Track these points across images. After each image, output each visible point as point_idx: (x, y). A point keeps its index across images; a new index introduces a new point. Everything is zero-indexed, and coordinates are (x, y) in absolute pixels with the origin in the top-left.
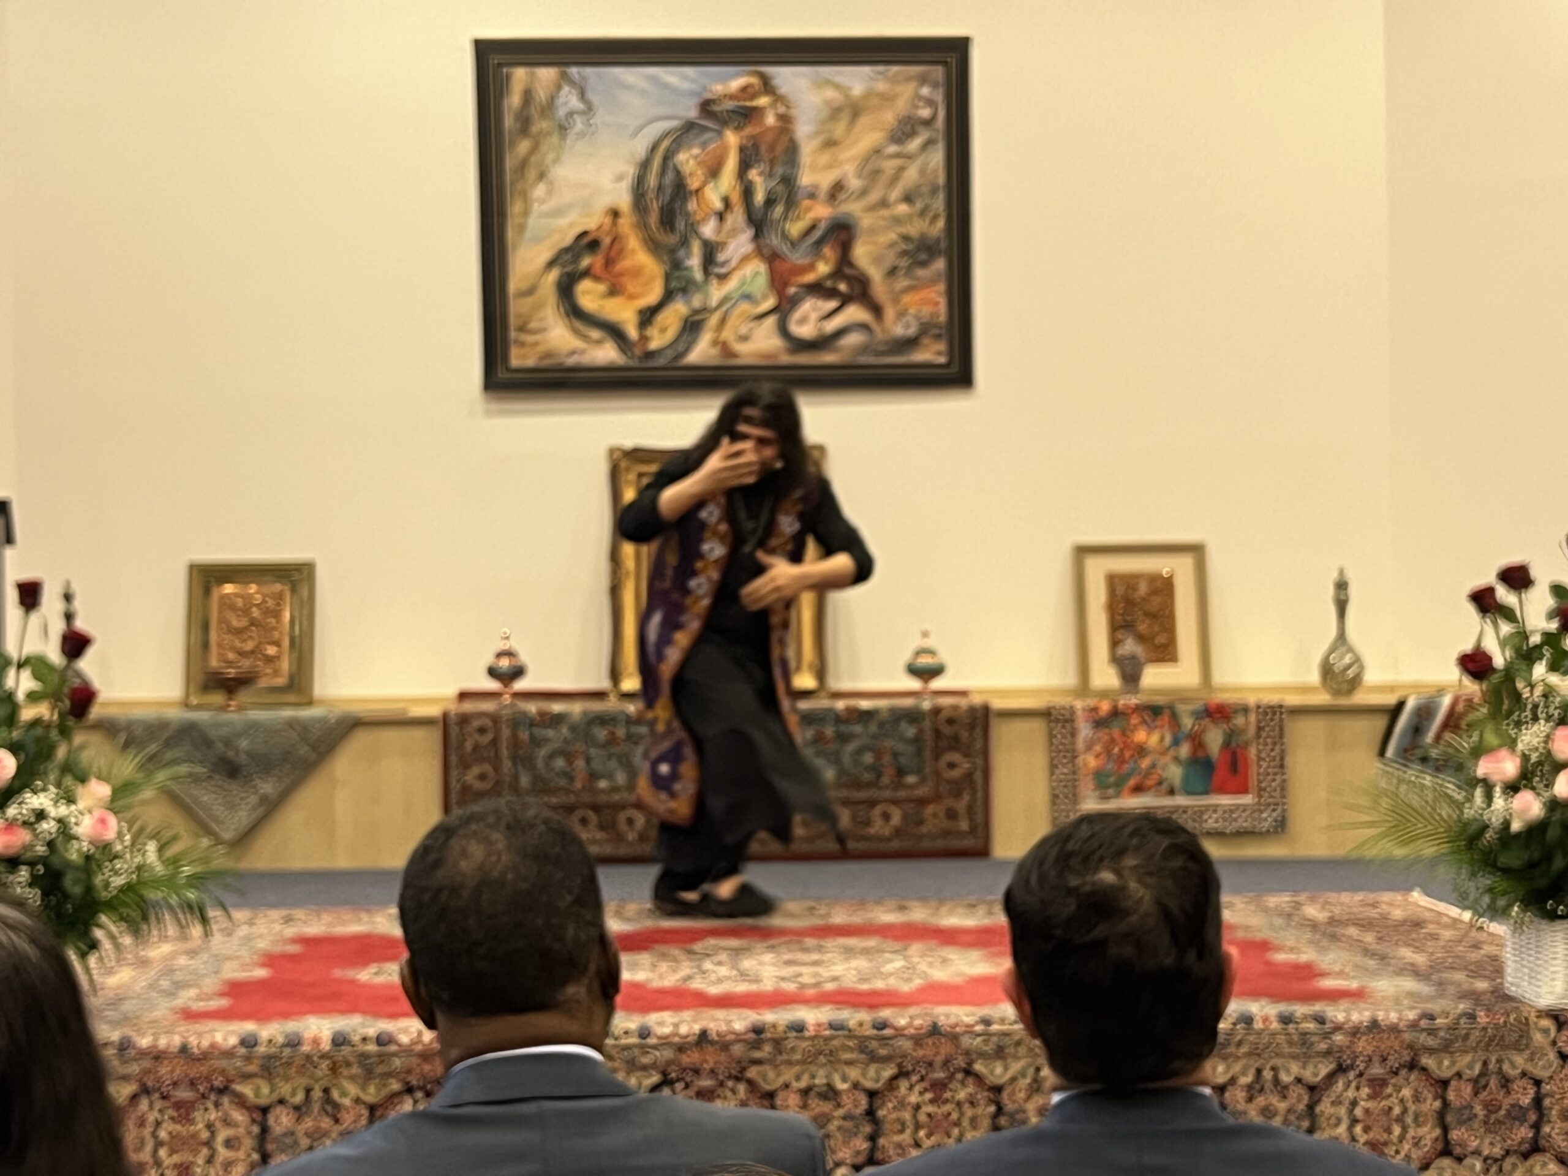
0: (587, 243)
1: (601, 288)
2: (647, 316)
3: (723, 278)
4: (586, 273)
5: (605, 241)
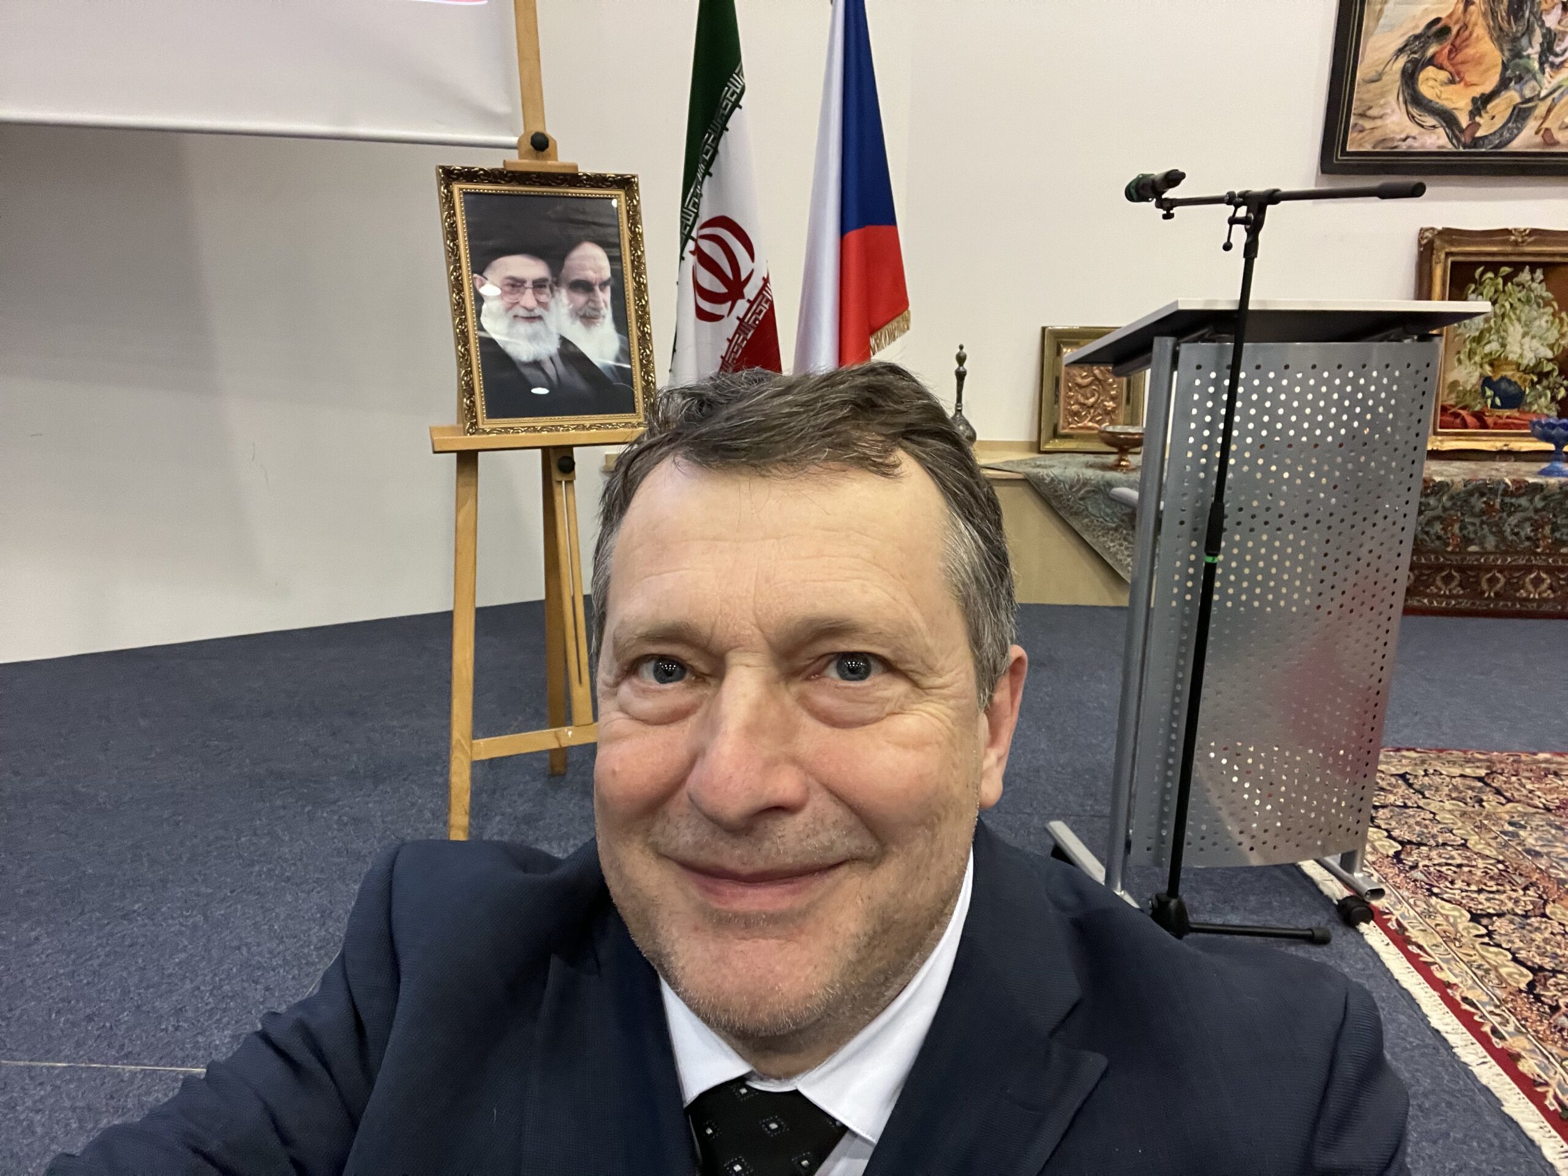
0: (1438, 30)
1: (1443, 75)
2: (1481, 104)
4: (1431, 62)
5: (1455, 30)
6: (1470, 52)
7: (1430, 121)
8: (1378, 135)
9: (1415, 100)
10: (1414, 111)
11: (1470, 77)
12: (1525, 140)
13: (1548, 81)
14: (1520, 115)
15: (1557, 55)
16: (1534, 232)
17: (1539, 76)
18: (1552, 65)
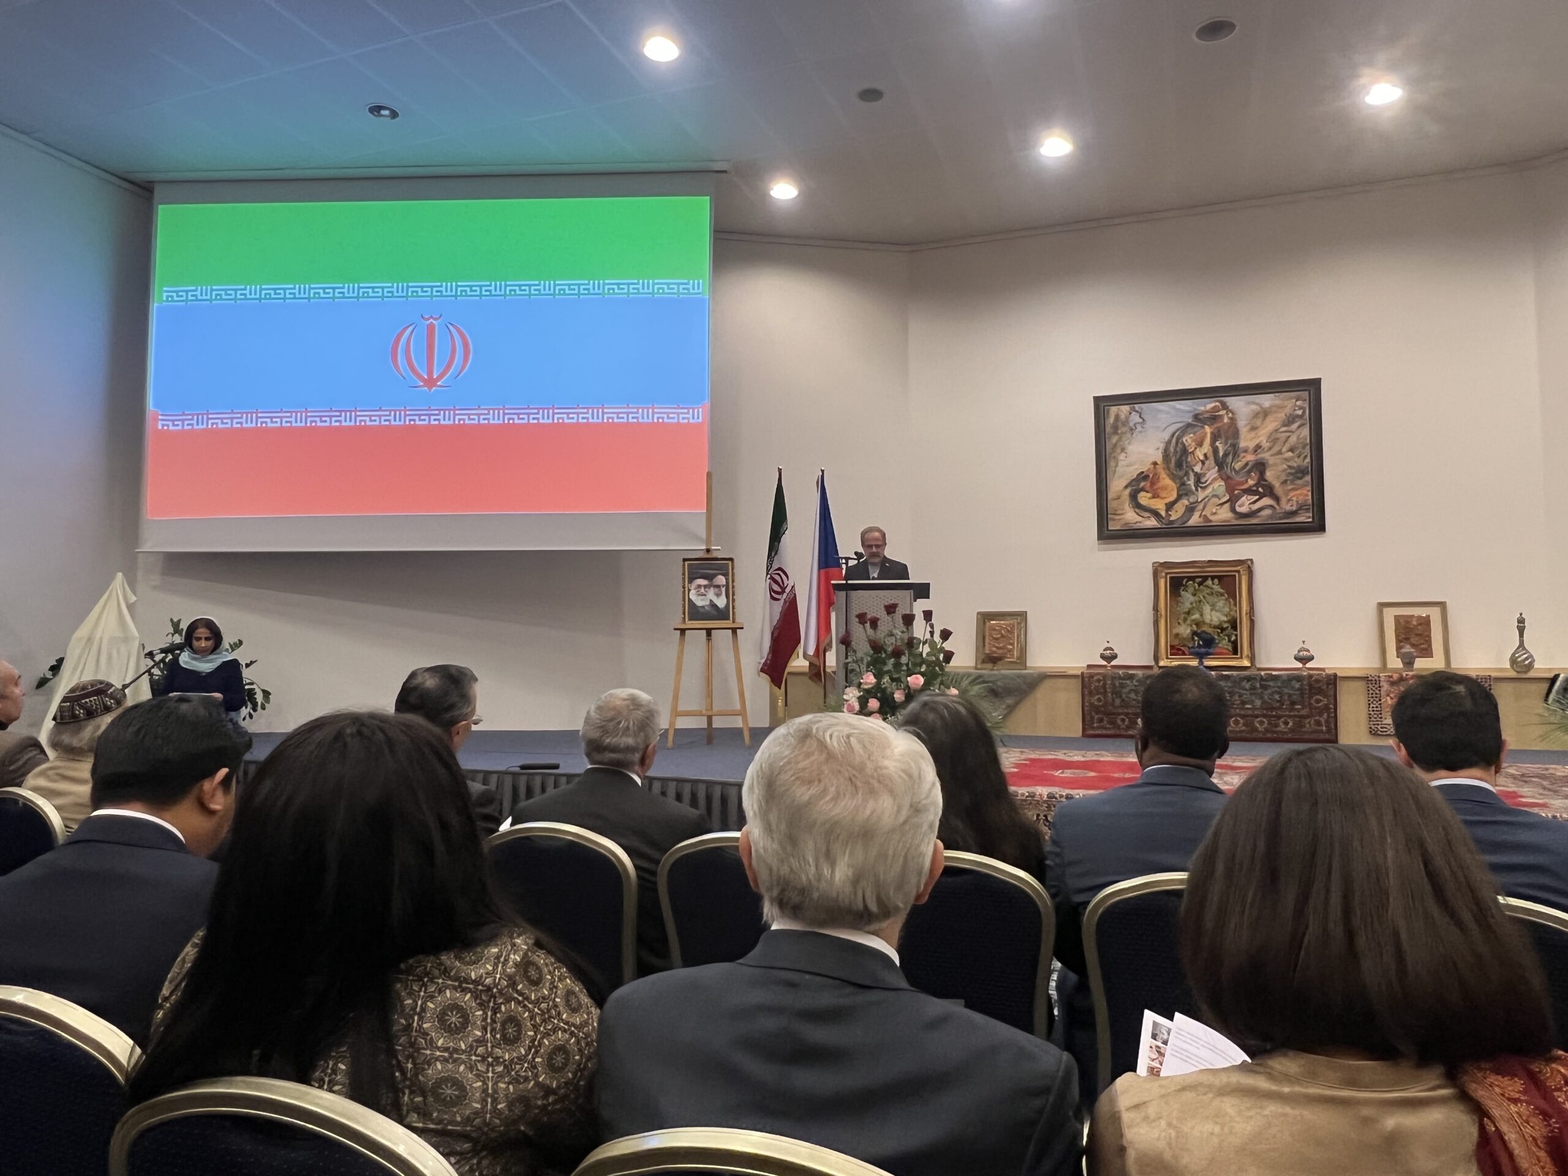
0: (1143, 477)
1: (1149, 495)
2: (1170, 506)
3: (1204, 488)
4: (1143, 490)
5: (1151, 476)
6: (1160, 485)
7: (1147, 514)
8: (1123, 522)
9: (1138, 506)
10: (1137, 510)
11: (1163, 494)
12: (1195, 520)
13: (1201, 495)
14: (1190, 510)
15: (1203, 483)
16: (1210, 561)
17: (1196, 492)
18: (1201, 487)
